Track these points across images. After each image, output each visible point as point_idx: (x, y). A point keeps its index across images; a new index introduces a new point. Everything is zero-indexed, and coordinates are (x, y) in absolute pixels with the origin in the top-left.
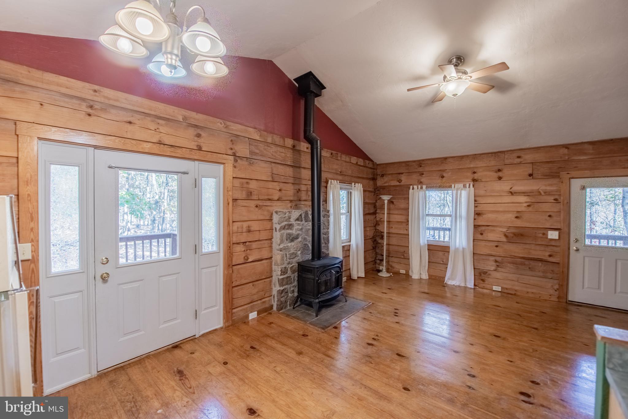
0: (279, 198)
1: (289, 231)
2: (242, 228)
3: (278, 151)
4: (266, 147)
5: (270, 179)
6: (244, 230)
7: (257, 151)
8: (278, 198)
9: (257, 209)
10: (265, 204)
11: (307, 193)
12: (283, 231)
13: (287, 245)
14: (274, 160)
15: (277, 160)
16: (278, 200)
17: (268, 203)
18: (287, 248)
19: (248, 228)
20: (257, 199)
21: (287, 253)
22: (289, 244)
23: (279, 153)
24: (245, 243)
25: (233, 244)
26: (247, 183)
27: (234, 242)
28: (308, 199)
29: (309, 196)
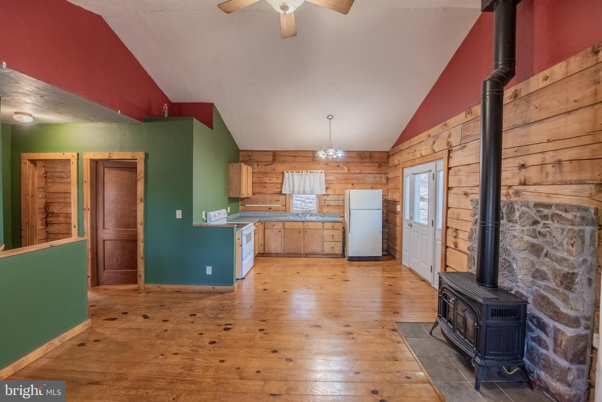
2: (454, 214)
4: (476, 124)
6: (455, 217)
7: (468, 133)
9: (465, 197)
17: (476, 190)
18: (475, 249)
20: (466, 186)
24: (457, 230)
25: (447, 228)
26: (459, 170)
27: (448, 226)
28: (545, 180)
29: (547, 174)
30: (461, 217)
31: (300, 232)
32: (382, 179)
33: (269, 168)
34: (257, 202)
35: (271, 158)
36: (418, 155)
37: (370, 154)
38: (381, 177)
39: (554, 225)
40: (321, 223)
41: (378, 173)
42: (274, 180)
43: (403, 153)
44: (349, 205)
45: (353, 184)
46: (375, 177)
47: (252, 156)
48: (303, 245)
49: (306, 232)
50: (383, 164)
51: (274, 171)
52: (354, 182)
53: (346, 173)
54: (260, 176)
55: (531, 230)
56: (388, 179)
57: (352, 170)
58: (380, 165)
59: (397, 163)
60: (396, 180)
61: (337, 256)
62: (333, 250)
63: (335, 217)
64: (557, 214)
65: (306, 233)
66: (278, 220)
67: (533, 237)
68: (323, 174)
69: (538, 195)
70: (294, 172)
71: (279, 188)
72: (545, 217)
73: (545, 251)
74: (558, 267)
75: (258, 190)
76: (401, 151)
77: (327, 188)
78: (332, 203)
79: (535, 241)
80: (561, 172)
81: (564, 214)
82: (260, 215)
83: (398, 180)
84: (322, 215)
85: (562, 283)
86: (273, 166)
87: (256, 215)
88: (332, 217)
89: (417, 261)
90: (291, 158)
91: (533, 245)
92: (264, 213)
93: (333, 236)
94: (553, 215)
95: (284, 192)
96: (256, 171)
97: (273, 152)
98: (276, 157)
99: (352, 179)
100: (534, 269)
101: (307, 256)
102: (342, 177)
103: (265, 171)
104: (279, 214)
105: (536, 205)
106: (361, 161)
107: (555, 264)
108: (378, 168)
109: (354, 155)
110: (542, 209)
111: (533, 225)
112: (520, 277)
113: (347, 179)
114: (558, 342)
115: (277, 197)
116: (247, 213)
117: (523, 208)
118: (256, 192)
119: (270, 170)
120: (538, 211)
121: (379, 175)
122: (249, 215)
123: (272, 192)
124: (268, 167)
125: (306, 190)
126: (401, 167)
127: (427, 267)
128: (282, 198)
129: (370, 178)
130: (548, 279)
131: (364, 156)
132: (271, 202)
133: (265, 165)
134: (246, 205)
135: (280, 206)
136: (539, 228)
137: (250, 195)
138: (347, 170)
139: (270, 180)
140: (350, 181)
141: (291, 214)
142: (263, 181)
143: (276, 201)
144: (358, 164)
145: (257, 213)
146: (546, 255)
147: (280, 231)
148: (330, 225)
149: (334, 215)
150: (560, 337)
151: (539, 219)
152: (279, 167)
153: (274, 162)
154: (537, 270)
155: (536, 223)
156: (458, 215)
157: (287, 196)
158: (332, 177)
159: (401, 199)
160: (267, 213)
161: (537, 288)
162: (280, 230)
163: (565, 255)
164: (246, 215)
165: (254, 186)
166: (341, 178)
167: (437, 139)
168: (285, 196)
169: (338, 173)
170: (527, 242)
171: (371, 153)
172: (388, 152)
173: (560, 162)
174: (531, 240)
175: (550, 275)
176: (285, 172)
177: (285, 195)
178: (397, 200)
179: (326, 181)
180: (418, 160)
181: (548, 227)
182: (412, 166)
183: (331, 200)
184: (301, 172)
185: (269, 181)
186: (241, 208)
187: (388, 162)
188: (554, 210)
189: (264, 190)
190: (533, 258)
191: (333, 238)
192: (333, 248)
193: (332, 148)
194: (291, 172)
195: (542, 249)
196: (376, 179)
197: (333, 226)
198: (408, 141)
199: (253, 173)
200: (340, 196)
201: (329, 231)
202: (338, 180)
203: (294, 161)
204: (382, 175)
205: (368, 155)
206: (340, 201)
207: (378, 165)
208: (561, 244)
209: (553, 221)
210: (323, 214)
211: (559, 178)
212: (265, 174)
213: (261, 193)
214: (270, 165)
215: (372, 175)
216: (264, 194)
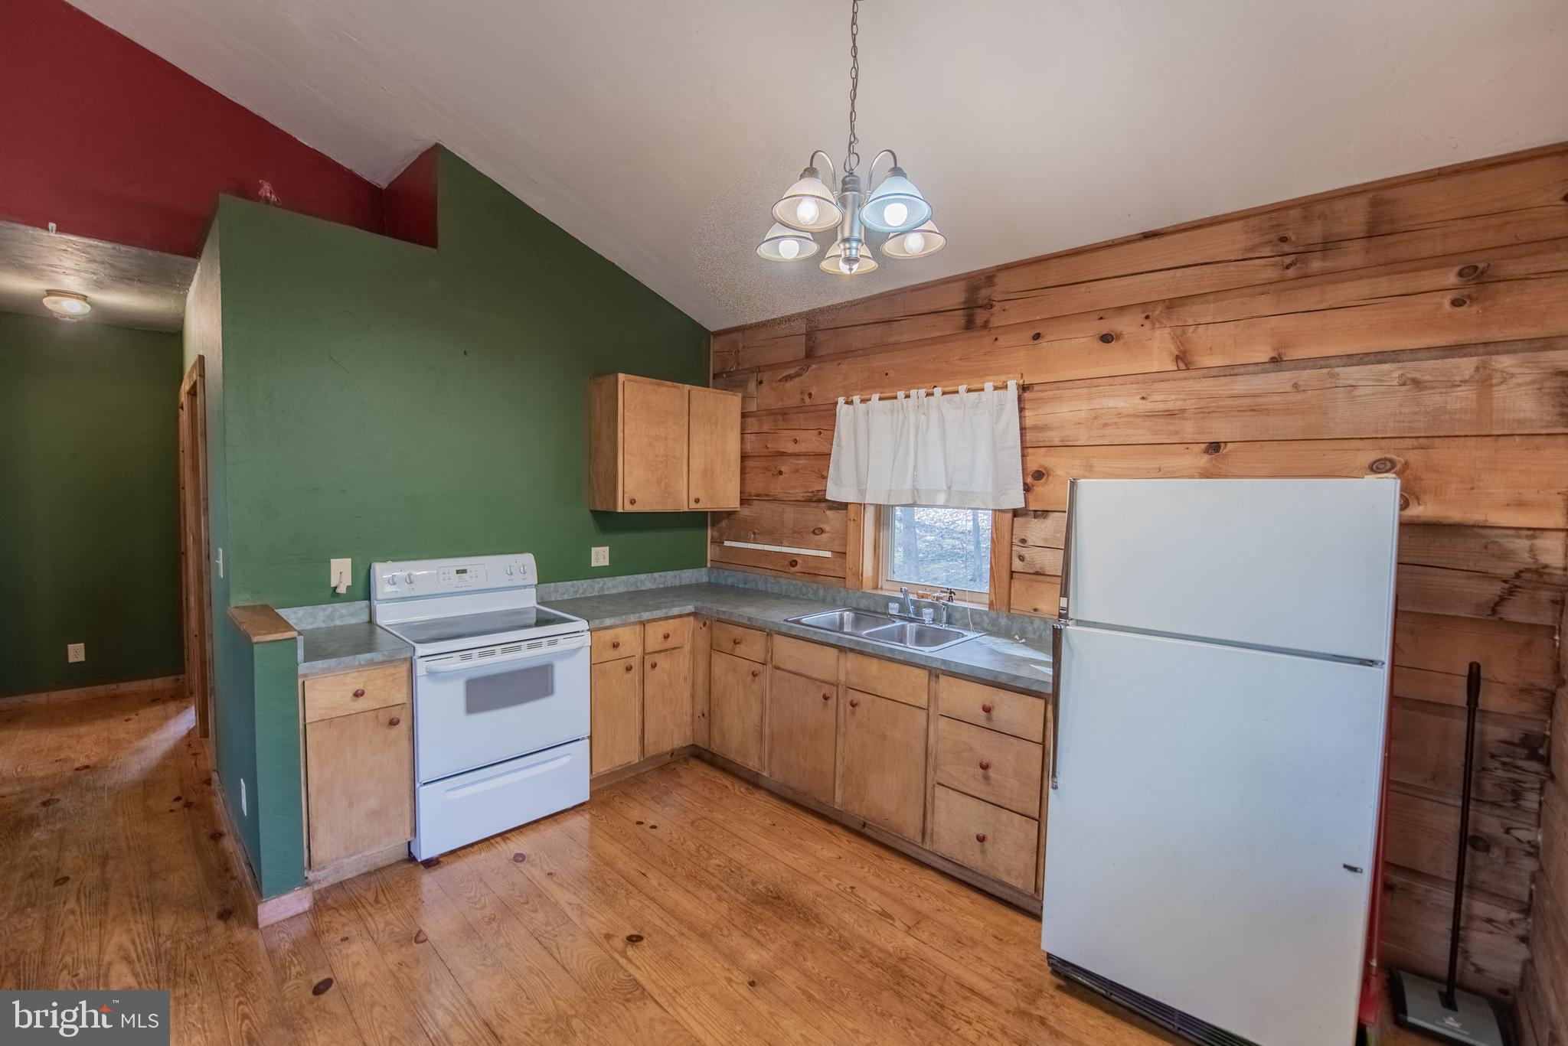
31: (827, 698)
32: (1501, 390)
33: (791, 393)
34: (754, 533)
35: (801, 348)
37: (1375, 204)
38: (1487, 380)
40: (922, 677)
41: (1453, 349)
42: (809, 441)
44: (1069, 591)
45: (1214, 447)
46: (1417, 381)
47: (745, 346)
48: (840, 769)
49: (853, 705)
50: (1514, 268)
51: (807, 400)
52: (1220, 430)
53: (1160, 377)
54: (765, 428)
57: (1211, 351)
58: (1480, 279)
61: (1020, 900)
65: (853, 713)
66: (749, 619)
68: (1012, 394)
70: (876, 398)
71: (824, 477)
75: (756, 485)
77: (1038, 476)
82: (761, 586)
84: (1003, 621)
86: (806, 380)
87: (749, 586)
90: (869, 331)
92: (773, 580)
93: (985, 767)
95: (832, 493)
96: (753, 407)
98: (815, 337)
99: (1207, 413)
101: (867, 831)
103: (780, 405)
104: (821, 592)
106: (1291, 273)
108: (1457, 301)
109: (1229, 243)
113: (1170, 414)
115: (813, 515)
116: (727, 573)
118: (753, 492)
119: (793, 401)
121: (1466, 365)
122: (730, 581)
123: (801, 494)
124: (790, 384)
128: (829, 520)
131: (1315, 232)
132: (799, 535)
133: (780, 381)
134: (727, 543)
135: (828, 554)
137: (737, 504)
139: (796, 441)
140: (1190, 429)
141: (864, 595)
142: (773, 446)
143: (814, 532)
144: (1263, 304)
147: (754, 675)
148: (971, 697)
152: (822, 383)
153: (808, 361)
157: (851, 513)
158: (1068, 411)
160: (782, 580)
162: (757, 667)
164: (723, 582)
165: (748, 470)
168: (844, 512)
169: (1109, 381)
171: (1390, 194)
176: (841, 400)
177: (844, 506)
179: (1027, 431)
184: (901, 394)
185: (790, 448)
186: (711, 552)
189: (777, 488)
191: (983, 775)
192: (981, 839)
193: (810, 172)
194: (862, 400)
196: (1432, 400)
197: (987, 710)
199: (744, 415)
201: (965, 733)
202: (1105, 425)
203: (882, 347)
205: (1355, 218)
207: (1453, 278)
210: (1011, 617)
212: (780, 417)
213: (768, 495)
214: (795, 376)
215: (1386, 367)
216: (775, 500)
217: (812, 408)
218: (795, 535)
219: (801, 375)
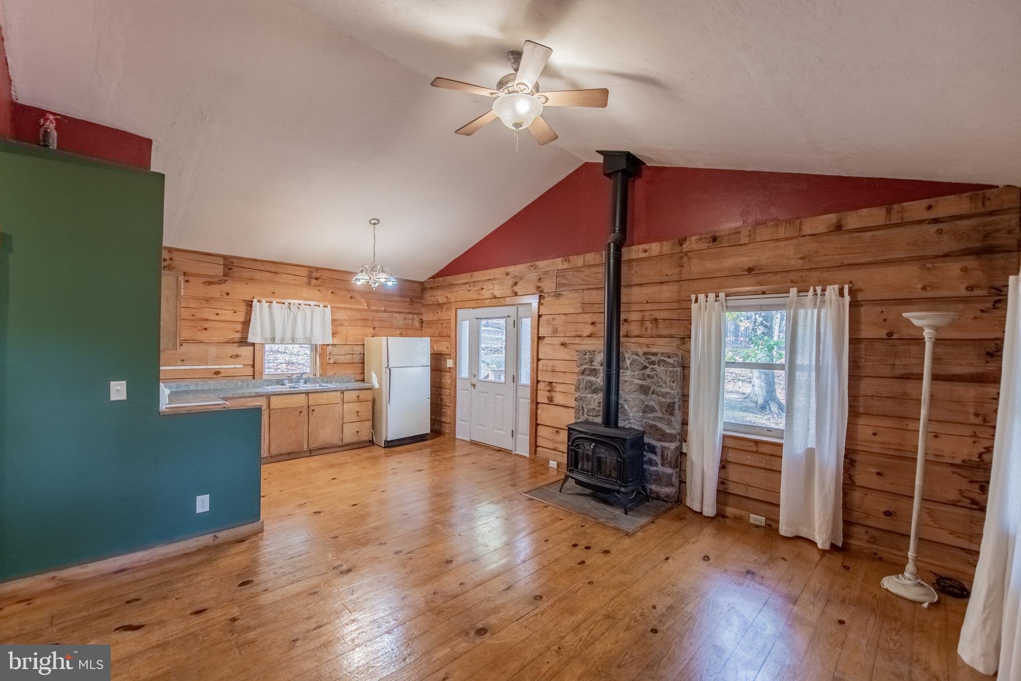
0: (591, 334)
1: (592, 378)
2: (547, 366)
3: (591, 272)
4: (576, 273)
5: (580, 310)
6: (549, 369)
7: (565, 282)
8: (589, 334)
9: (562, 347)
10: (572, 342)
11: (642, 324)
12: (582, 377)
13: (586, 395)
14: (585, 286)
15: (590, 284)
16: (590, 336)
17: (577, 341)
18: (583, 399)
19: (552, 368)
20: (563, 336)
21: (584, 406)
22: (589, 396)
23: (593, 275)
24: (550, 383)
25: (538, 382)
26: (554, 319)
27: (539, 379)
28: (644, 334)
29: (646, 329)
30: (557, 369)
31: (301, 412)
32: (414, 321)
33: (215, 291)
34: (183, 361)
35: (220, 270)
36: (486, 294)
38: (413, 319)
39: (660, 369)
40: (339, 393)
41: (409, 313)
42: (227, 315)
43: (456, 288)
44: (388, 361)
45: (374, 328)
46: (405, 318)
47: (171, 259)
48: (306, 435)
49: (313, 410)
50: (416, 300)
51: (226, 297)
52: (376, 324)
53: (364, 310)
54: (193, 306)
55: (641, 374)
56: (422, 322)
57: (374, 306)
58: (412, 302)
59: (441, 300)
60: (442, 324)
61: (363, 445)
62: (358, 435)
63: (347, 382)
64: (663, 360)
65: (312, 414)
66: (256, 393)
67: (642, 380)
68: (329, 309)
69: (640, 346)
70: (274, 302)
71: (237, 332)
72: (653, 363)
73: (652, 389)
74: (663, 400)
75: (186, 334)
76: (451, 285)
77: (334, 334)
78: (342, 359)
79: (644, 383)
80: (657, 327)
81: (667, 360)
82: (192, 387)
83: (445, 325)
84: (325, 379)
85: (667, 411)
86: (225, 287)
87: (182, 389)
88: (343, 382)
89: (486, 429)
90: (264, 273)
91: (642, 387)
92: (203, 383)
93: (358, 412)
94: (660, 361)
95: (250, 340)
97: (225, 258)
98: (231, 269)
99: (373, 320)
100: (644, 405)
101: (312, 454)
102: (358, 315)
103: (204, 295)
104: (240, 384)
105: (645, 354)
107: (661, 398)
108: (409, 305)
110: (650, 357)
111: (642, 370)
112: (632, 414)
113: (366, 320)
114: (665, 456)
115: (234, 349)
117: (633, 356)
118: (184, 339)
119: (218, 295)
120: (647, 359)
121: (410, 316)
123: (222, 339)
124: (212, 287)
125: (297, 336)
126: (453, 306)
127: (504, 432)
128: (246, 351)
129: (399, 320)
130: (656, 411)
132: (219, 359)
133: (204, 283)
135: (241, 366)
136: (648, 372)
138: (366, 305)
139: (217, 314)
140: (370, 323)
141: (266, 381)
142: (200, 315)
143: (231, 357)
144: (383, 297)
145: (184, 384)
146: (653, 393)
148: (354, 394)
149: (345, 379)
150: (666, 452)
151: (647, 365)
152: (241, 291)
153: (226, 278)
154: (647, 406)
155: (645, 368)
156: (553, 366)
157: (257, 347)
158: (341, 315)
159: (454, 351)
160: (210, 382)
161: (646, 420)
163: (668, 390)
166: (356, 317)
167: (520, 280)
168: (252, 348)
169: (352, 309)
170: (637, 384)
172: (422, 283)
173: (656, 320)
174: (640, 382)
175: (657, 408)
176: (255, 301)
177: (253, 345)
178: (443, 353)
179: (333, 320)
180: (487, 301)
181: (655, 371)
182: (473, 308)
183: (341, 354)
184: (287, 303)
185: (214, 317)
187: (422, 298)
188: (659, 357)
189: (203, 337)
190: (643, 397)
191: (358, 415)
192: (357, 432)
194: (266, 302)
195: (650, 388)
196: (407, 322)
197: (358, 397)
198: (468, 274)
200: (355, 348)
201: (352, 405)
202: (351, 321)
203: (271, 281)
204: (415, 316)
206: (355, 356)
207: (409, 300)
208: (665, 383)
209: (659, 366)
210: (327, 378)
211: (655, 332)
212: (205, 302)
213: (195, 340)
214: (216, 284)
215: (401, 315)
216: (201, 342)
217: (228, 300)
218: (218, 359)
219: (221, 284)
